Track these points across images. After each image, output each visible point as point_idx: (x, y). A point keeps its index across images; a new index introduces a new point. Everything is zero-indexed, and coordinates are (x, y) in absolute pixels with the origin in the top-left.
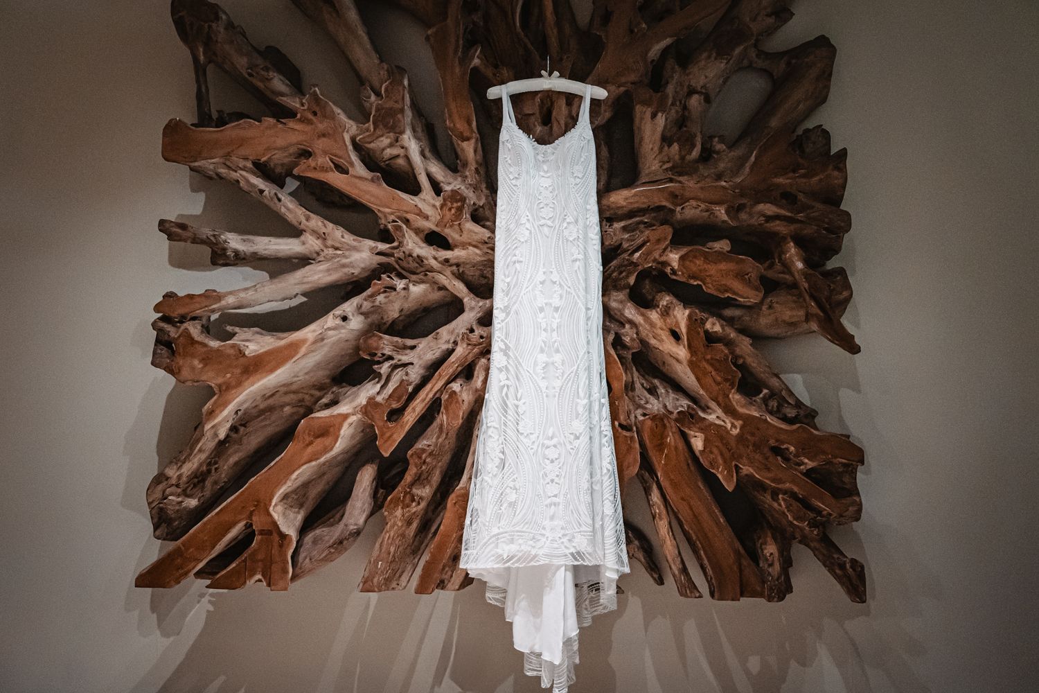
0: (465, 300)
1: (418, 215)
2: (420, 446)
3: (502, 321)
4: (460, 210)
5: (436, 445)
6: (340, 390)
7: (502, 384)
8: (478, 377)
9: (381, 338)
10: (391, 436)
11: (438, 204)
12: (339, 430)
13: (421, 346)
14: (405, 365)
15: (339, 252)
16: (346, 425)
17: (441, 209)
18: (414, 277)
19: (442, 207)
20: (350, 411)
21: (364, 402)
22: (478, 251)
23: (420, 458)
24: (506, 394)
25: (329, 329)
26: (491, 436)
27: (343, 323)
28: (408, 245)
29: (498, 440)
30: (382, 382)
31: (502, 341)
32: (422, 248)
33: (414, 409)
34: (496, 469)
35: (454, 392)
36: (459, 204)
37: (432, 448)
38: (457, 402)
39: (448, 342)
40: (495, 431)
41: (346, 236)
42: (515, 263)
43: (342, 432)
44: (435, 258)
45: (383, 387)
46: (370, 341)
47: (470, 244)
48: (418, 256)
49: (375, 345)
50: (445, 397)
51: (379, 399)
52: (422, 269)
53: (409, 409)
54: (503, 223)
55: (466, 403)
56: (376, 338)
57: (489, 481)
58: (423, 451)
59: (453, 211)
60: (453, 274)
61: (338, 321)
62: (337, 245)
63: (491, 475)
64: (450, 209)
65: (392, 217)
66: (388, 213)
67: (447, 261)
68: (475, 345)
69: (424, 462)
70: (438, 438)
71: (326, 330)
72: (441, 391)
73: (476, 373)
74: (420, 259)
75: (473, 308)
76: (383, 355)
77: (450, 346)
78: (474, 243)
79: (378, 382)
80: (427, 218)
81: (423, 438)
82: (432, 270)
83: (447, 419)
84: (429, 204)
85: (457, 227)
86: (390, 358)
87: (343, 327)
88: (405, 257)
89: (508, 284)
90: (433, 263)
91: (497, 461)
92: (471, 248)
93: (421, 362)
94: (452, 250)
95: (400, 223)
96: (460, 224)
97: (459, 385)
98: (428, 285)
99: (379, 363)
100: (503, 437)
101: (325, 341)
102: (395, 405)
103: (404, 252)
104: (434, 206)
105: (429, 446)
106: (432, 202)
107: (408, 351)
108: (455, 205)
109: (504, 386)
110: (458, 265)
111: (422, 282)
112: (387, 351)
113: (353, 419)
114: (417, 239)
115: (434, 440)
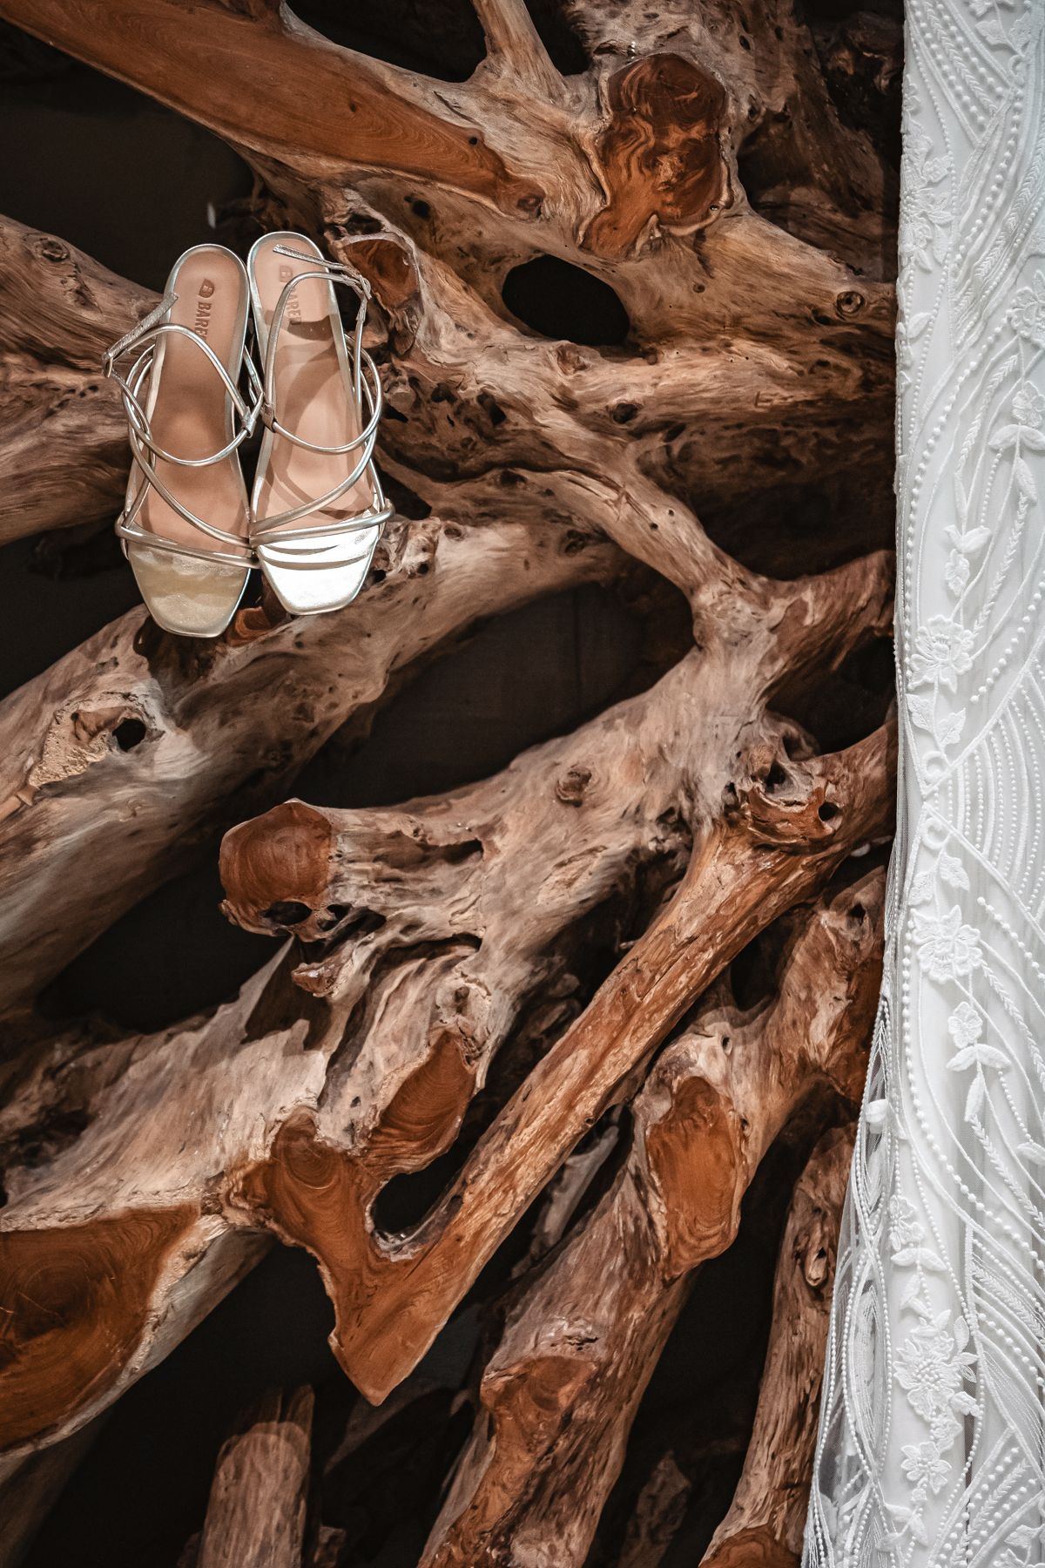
0: (705, 598)
1: (487, 189)
2: (545, 1350)
3: (952, 750)
4: (701, 157)
5: (616, 1340)
6: (89, 1059)
7: (961, 1061)
8: (810, 1006)
9: (326, 832)
10: (402, 1306)
11: (587, 127)
12: (145, 1288)
13: (505, 844)
14: (433, 947)
15: (63, 378)
16: (174, 1266)
17: (605, 161)
18: (447, 495)
19: (609, 144)
20: (192, 1195)
21: (259, 1152)
22: (779, 362)
23: (547, 1403)
24: (984, 1115)
25: (58, 789)
26: (908, 1312)
27: (122, 758)
28: (434, 343)
29: (949, 1329)
30: (334, 1039)
31: (954, 849)
32: (501, 355)
33: (506, 1175)
34: (943, 1466)
35: (700, 1085)
36: (696, 132)
37: (600, 1352)
38: (718, 1130)
39: (635, 816)
40: (931, 1284)
41: (101, 296)
42: (1009, 454)
43: (158, 1300)
44: (568, 404)
45: (339, 1064)
46: (271, 849)
47: (738, 326)
48: (484, 397)
49: (296, 865)
50: (653, 1108)
51: (331, 1130)
52: (497, 454)
53: (482, 1177)
54: (945, 241)
55: (756, 1131)
56: (301, 835)
57: (915, 1521)
58: (563, 1369)
59: (666, 170)
60: (647, 471)
61: (103, 752)
62: (51, 338)
63: (918, 1494)
64: (651, 161)
65: (352, 201)
66: (331, 182)
67: (627, 412)
68: (795, 851)
69: (567, 1419)
70: (623, 1304)
71: (38, 795)
72: (631, 1082)
73: (793, 978)
74: (493, 409)
75: (746, 636)
76: (340, 910)
77: (650, 837)
78: (759, 320)
79: (312, 1042)
80: (532, 202)
81: (549, 1304)
82: (545, 455)
83: (672, 1217)
84: (535, 125)
85: (685, 253)
86: (370, 921)
87: (124, 775)
88: (417, 404)
89: (976, 561)
90: (558, 424)
91: (948, 1430)
92: (743, 345)
93: (513, 931)
94: (651, 356)
95: (390, 232)
96: (700, 235)
97: (715, 1041)
98: (518, 530)
99: (319, 952)
100: (972, 1317)
101: (40, 851)
102: (412, 1161)
103: (414, 381)
104: (565, 138)
105: (584, 1341)
106: (553, 113)
107: (442, 874)
108: (675, 136)
109: (971, 1072)
110: (672, 427)
111: (488, 514)
112: (355, 895)
113: (209, 1229)
114: (470, 304)
115: (605, 1314)
